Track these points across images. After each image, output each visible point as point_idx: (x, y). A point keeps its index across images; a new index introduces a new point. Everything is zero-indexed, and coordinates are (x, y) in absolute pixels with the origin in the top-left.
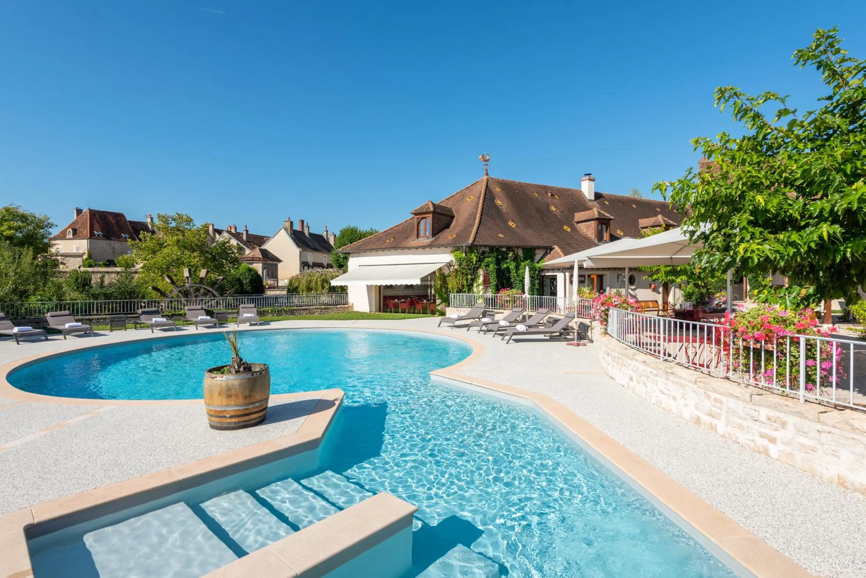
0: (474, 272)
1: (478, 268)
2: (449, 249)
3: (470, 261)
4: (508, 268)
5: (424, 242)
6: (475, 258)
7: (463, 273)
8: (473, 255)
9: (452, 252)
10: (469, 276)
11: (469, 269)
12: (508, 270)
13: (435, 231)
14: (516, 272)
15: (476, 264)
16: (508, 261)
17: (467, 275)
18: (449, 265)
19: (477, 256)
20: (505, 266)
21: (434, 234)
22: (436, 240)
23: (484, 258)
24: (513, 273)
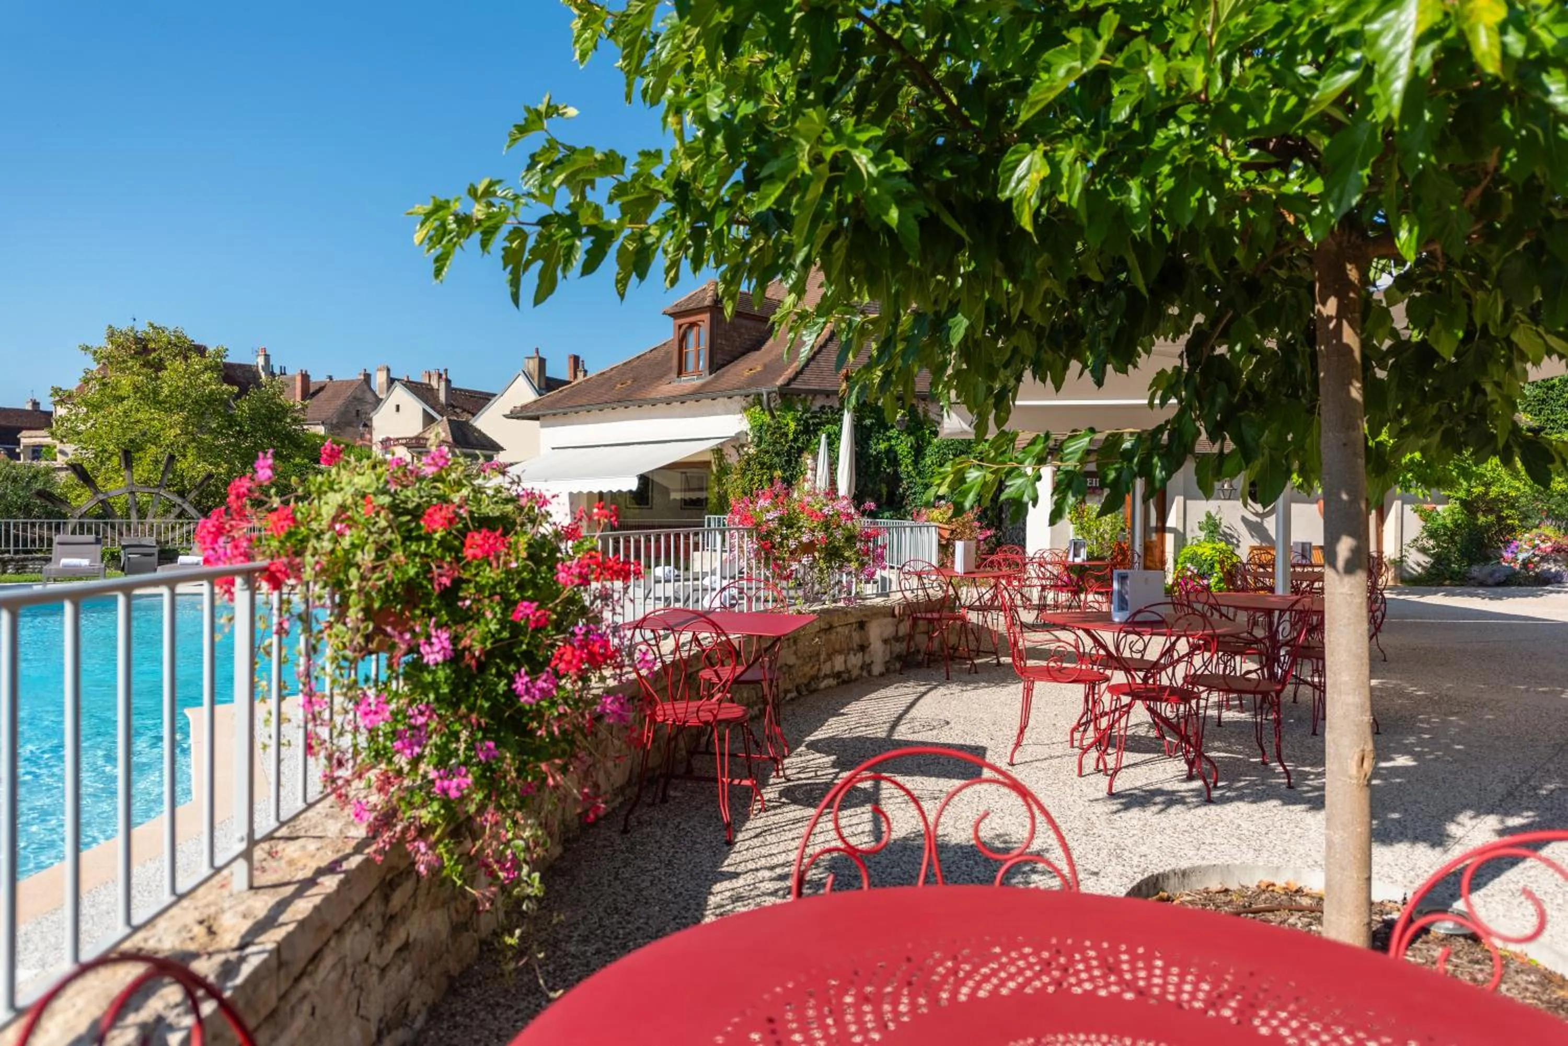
0: (789, 462)
1: (800, 451)
2: (739, 402)
3: (779, 430)
4: (890, 451)
5: (688, 384)
6: (792, 425)
7: (762, 465)
8: (790, 416)
9: (745, 409)
10: (778, 473)
11: (777, 454)
12: (892, 456)
13: (719, 359)
14: (916, 463)
15: (795, 440)
16: (893, 432)
17: (771, 467)
18: (737, 442)
19: (798, 420)
20: (883, 446)
21: (715, 366)
22: (717, 378)
23: (822, 424)
24: (906, 466)
